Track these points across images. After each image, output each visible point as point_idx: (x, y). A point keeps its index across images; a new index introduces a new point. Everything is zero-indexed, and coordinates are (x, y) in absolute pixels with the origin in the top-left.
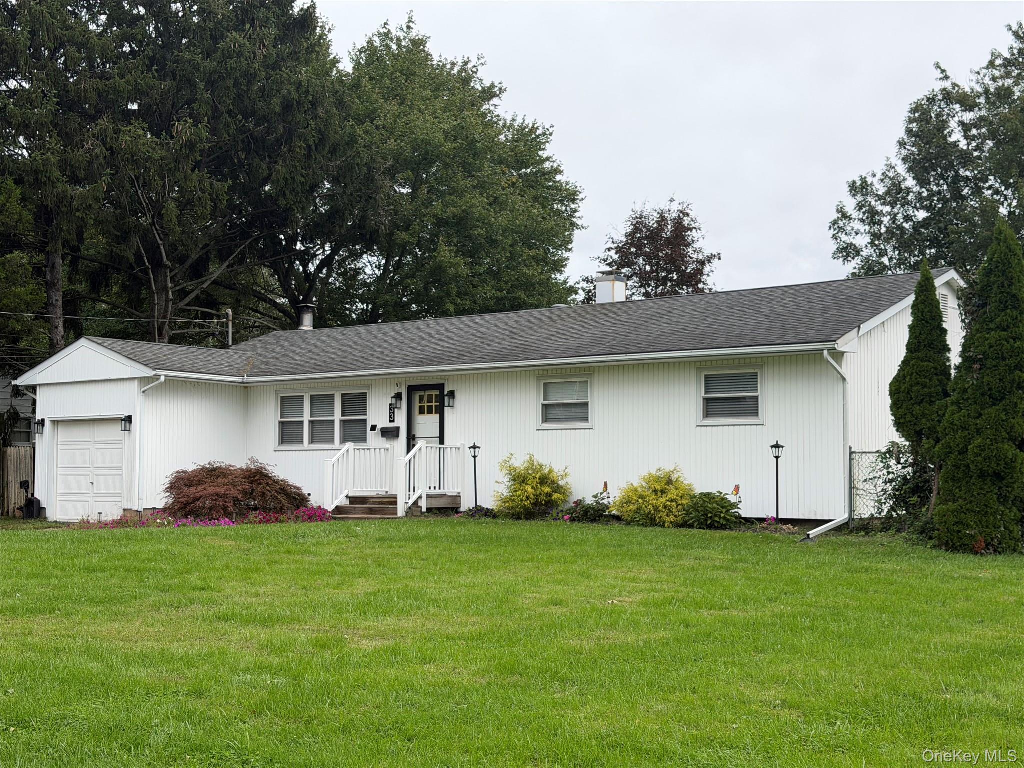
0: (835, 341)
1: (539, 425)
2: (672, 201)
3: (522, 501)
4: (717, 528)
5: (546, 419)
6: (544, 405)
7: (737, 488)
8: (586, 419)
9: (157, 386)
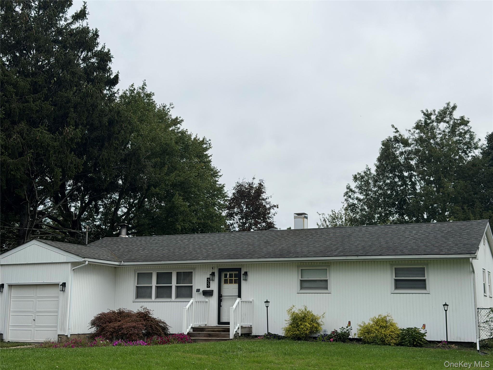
0: (474, 254)
1: (298, 291)
2: (254, 178)
3: (304, 330)
4: (419, 346)
5: (302, 288)
6: (301, 280)
7: (424, 326)
8: (326, 288)
9: (84, 266)
